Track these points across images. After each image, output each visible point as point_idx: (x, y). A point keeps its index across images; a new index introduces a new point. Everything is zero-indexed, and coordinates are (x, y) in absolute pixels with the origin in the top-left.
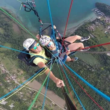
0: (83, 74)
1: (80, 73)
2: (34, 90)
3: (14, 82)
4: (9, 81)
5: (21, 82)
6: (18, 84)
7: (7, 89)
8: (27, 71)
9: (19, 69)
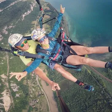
0: (99, 105)
1: (97, 103)
2: (44, 93)
3: (35, 78)
4: (33, 75)
5: (41, 81)
6: (37, 81)
7: (27, 81)
8: (50, 75)
9: (46, 70)
